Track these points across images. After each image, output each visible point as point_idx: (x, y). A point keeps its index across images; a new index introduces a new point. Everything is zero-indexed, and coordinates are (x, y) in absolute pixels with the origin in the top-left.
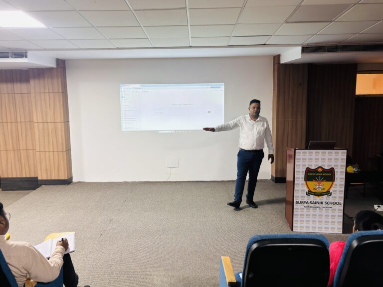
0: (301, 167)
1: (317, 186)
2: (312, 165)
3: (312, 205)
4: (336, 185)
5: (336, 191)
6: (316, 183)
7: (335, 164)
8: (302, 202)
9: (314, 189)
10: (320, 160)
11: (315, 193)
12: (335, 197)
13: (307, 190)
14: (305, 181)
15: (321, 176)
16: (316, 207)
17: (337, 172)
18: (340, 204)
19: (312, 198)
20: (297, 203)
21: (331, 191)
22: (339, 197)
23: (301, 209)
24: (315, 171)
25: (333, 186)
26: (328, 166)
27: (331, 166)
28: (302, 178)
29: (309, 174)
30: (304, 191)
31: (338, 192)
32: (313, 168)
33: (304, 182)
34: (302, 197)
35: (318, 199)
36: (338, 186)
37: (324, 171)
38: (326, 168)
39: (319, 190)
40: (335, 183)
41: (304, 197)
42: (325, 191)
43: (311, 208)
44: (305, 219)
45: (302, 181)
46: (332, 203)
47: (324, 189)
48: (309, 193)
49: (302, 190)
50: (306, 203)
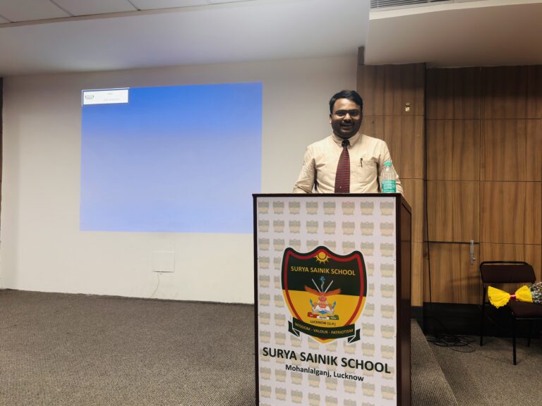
1: (318, 308)
2: (298, 243)
3: (305, 365)
4: (372, 307)
5: (372, 327)
7: (366, 239)
8: (279, 353)
10: (321, 229)
11: (313, 327)
12: (372, 347)
13: (290, 317)
14: (283, 288)
15: (325, 275)
16: (318, 373)
17: (372, 266)
18: (385, 368)
19: (306, 343)
20: (267, 352)
21: (358, 324)
22: (384, 349)
23: (277, 372)
24: (309, 259)
25: (363, 310)
26: (345, 245)
27: (352, 245)
28: (276, 279)
29: (293, 269)
30: (283, 317)
31: (378, 332)
32: (303, 249)
33: (281, 292)
34: (277, 335)
35: (323, 348)
36: (377, 312)
37: (335, 261)
38: (340, 251)
39: (324, 321)
40: (368, 300)
41: (283, 336)
43: (305, 375)
45: (276, 287)
46: (364, 365)
48: (298, 326)
49: (277, 317)
50: (289, 356)
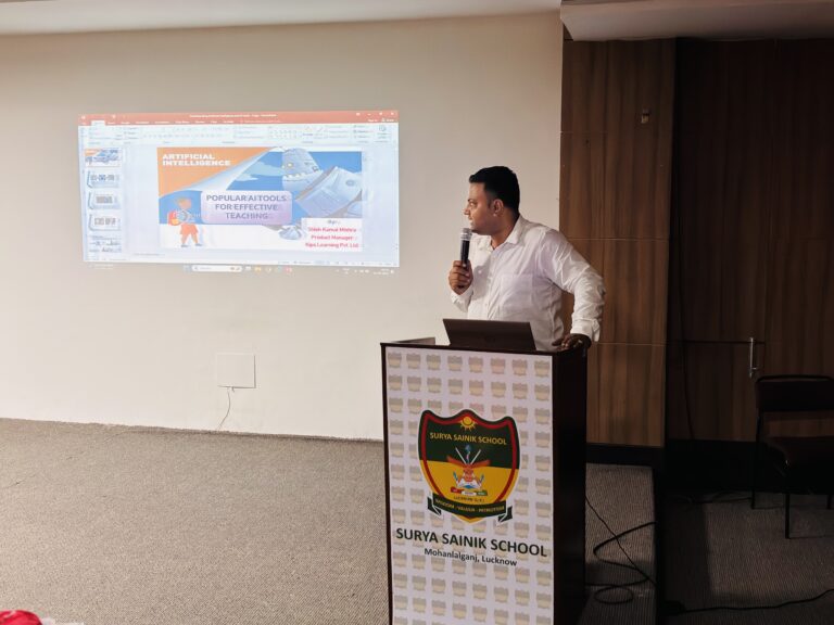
0: (405, 408)
1: (463, 481)
2: (439, 405)
3: (449, 548)
4: (525, 481)
5: (525, 504)
6: (459, 470)
7: (518, 403)
8: (417, 535)
9: (453, 489)
10: (466, 389)
11: (456, 504)
12: (526, 527)
13: (429, 492)
14: (421, 458)
15: (471, 443)
16: (463, 558)
17: (525, 435)
18: (541, 551)
19: (448, 523)
20: (401, 534)
21: (510, 501)
22: (539, 529)
23: (415, 558)
24: (451, 425)
25: (516, 484)
26: (495, 409)
27: (503, 409)
28: (411, 448)
29: (433, 435)
30: (421, 493)
31: (532, 510)
32: (445, 413)
33: (418, 463)
34: (414, 514)
35: (469, 528)
36: (532, 487)
37: (483, 427)
38: (489, 416)
39: (470, 497)
40: (521, 473)
41: (421, 515)
42: (490, 500)
43: (449, 560)
44: (429, 595)
45: (412, 457)
46: (517, 548)
47: (486, 493)
48: (438, 503)
49: (414, 492)
50: (429, 538)
